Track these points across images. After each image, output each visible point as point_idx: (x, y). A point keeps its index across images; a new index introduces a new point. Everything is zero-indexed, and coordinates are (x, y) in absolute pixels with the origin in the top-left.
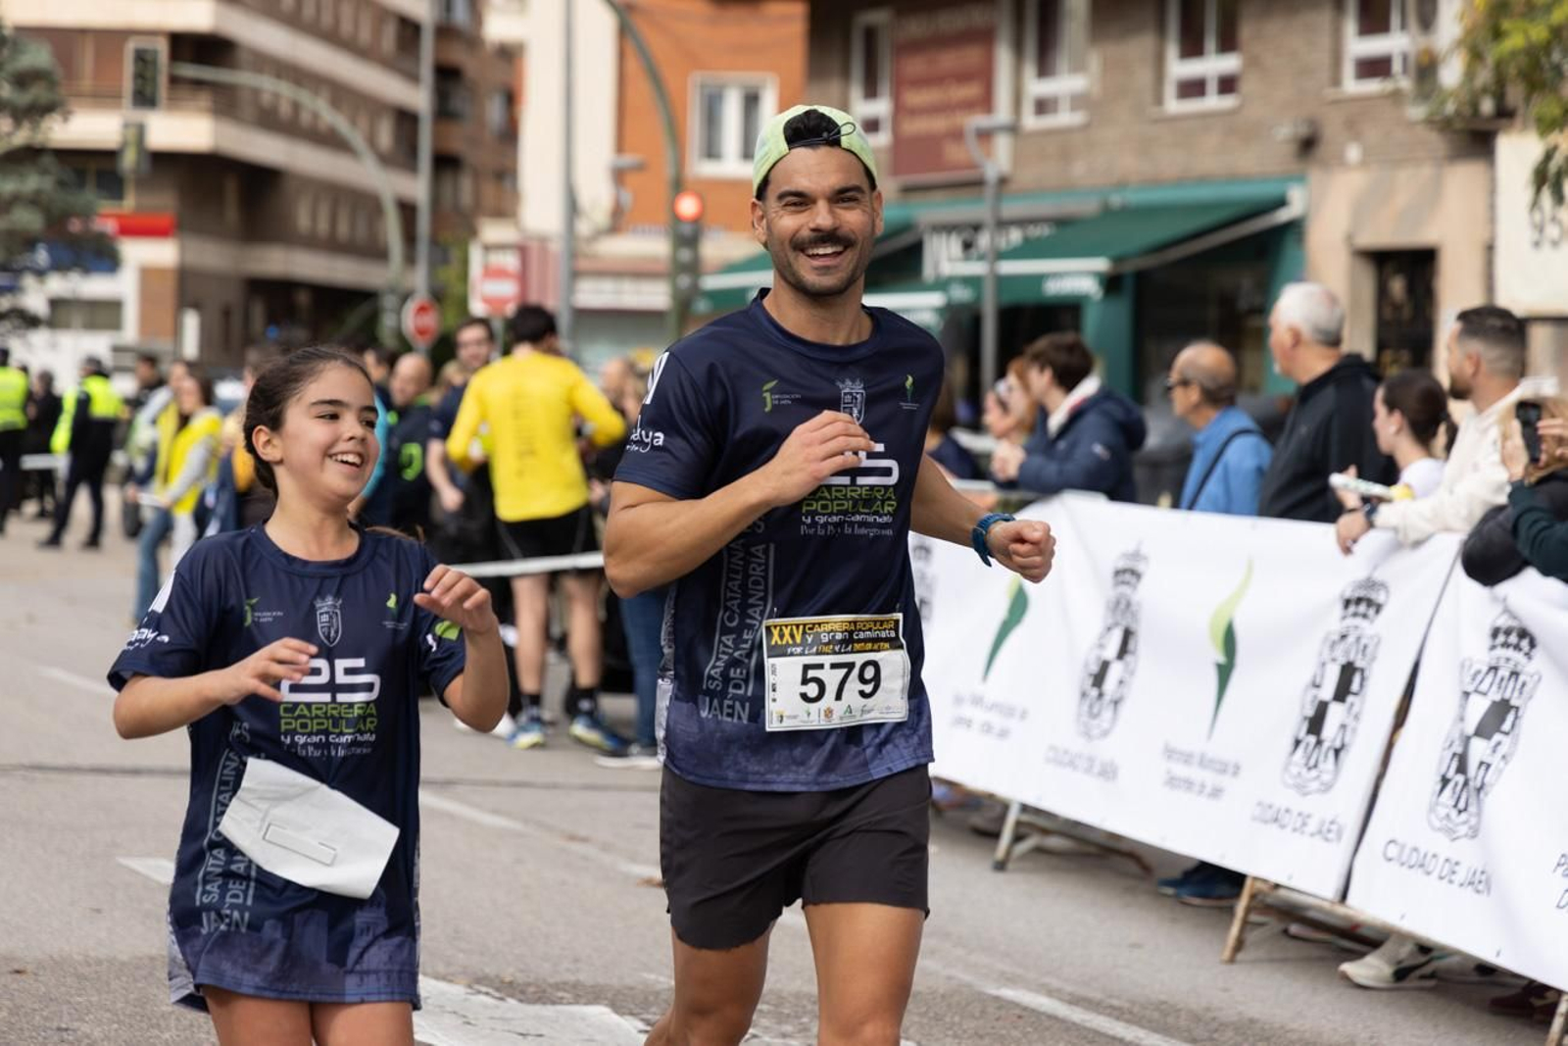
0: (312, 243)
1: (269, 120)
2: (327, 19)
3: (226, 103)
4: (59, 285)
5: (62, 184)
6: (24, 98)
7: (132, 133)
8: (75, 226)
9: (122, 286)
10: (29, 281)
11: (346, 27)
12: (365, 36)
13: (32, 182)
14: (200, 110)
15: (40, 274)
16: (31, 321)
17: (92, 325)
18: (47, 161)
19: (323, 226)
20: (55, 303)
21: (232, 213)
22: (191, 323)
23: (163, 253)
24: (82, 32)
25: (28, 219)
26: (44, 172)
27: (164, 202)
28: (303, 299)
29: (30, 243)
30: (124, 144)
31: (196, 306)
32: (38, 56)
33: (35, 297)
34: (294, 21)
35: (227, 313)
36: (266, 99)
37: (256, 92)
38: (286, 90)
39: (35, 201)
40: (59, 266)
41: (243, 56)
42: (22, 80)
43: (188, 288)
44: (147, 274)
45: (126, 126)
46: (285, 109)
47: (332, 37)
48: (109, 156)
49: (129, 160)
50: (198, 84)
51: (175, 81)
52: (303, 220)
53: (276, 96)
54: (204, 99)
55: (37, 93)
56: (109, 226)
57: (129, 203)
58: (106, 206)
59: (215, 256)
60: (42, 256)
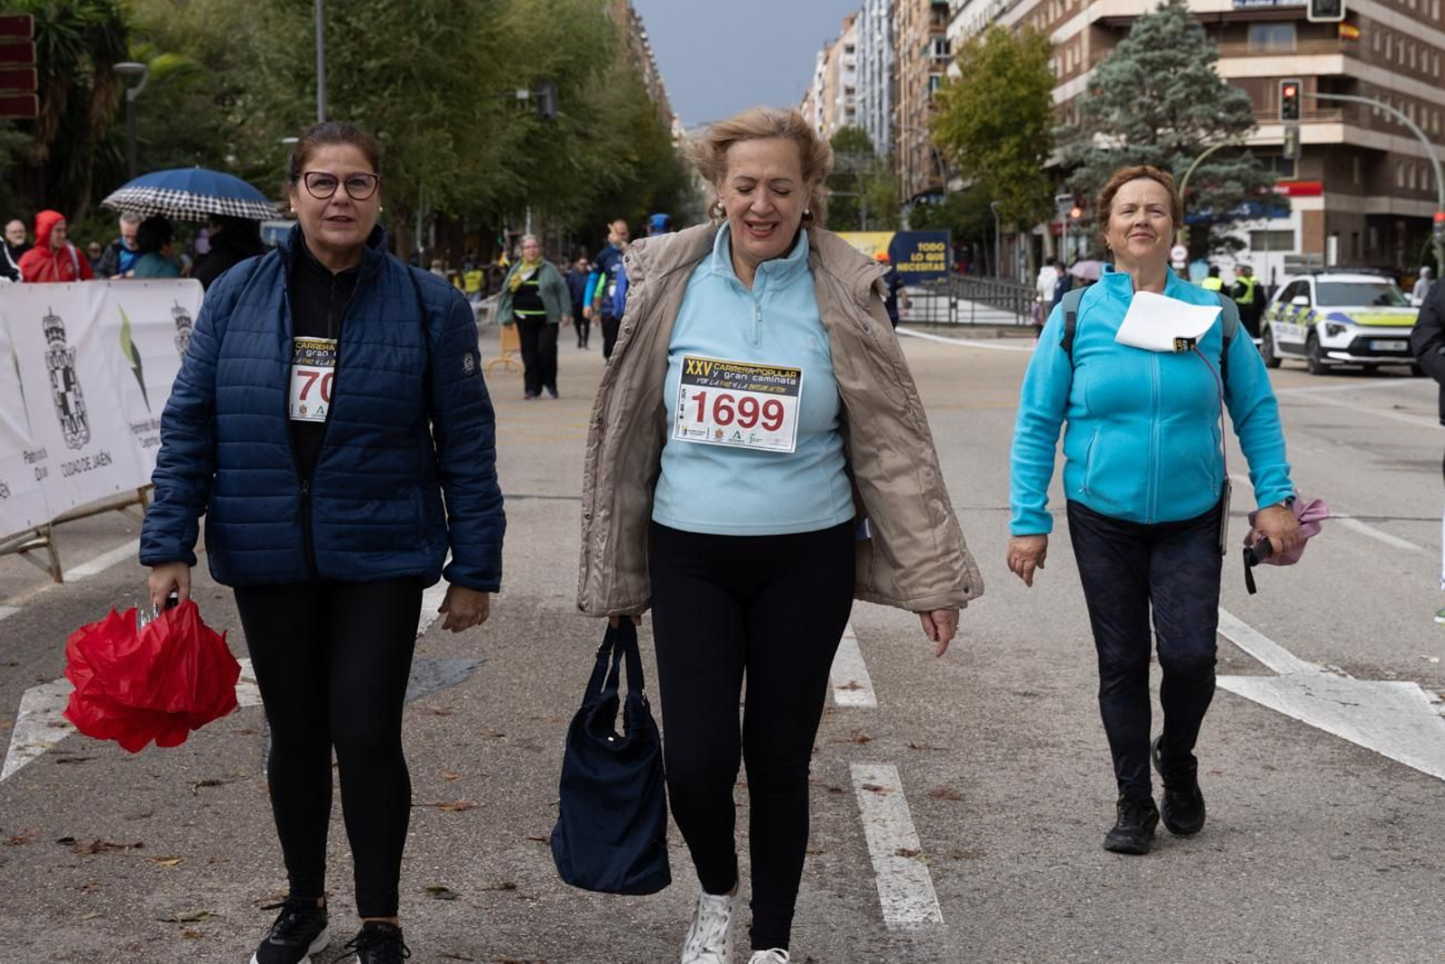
0: (1404, 193)
1: (1379, 124)
2: (1413, 64)
3: (1351, 115)
4: (1254, 225)
5: (1256, 167)
6: (1232, 118)
7: (1290, 135)
8: (1263, 190)
9: (1294, 223)
10: (1240, 224)
11: (1425, 69)
12: (1436, 73)
13: (1237, 167)
14: (1337, 122)
15: (1244, 218)
16: (1238, 245)
17: (1275, 248)
18: (1248, 154)
19: (1412, 185)
20: (1254, 234)
21: (1356, 180)
22: (1333, 241)
23: (1316, 203)
24: (1268, 78)
25: (1235, 188)
26: (1246, 161)
27: (1316, 174)
28: (1401, 225)
29: (1237, 202)
30: (1287, 140)
31: (1336, 234)
32: (1241, 95)
33: (1241, 232)
34: (1392, 66)
35: (1355, 235)
36: (1376, 111)
37: (1371, 107)
38: (1387, 107)
39: (1237, 178)
40: (1255, 216)
41: (1362, 86)
42: (1232, 107)
43: (1331, 223)
44: (1306, 215)
45: (1287, 131)
46: (1388, 119)
47: (1416, 74)
48: (1279, 148)
49: (1290, 150)
50: (1336, 104)
51: (1321, 103)
52: (1401, 183)
53: (1382, 110)
54: (1339, 114)
55: (1240, 114)
56: (1285, 190)
57: (1296, 177)
58: (1281, 179)
59: (1345, 203)
60: (1246, 209)
